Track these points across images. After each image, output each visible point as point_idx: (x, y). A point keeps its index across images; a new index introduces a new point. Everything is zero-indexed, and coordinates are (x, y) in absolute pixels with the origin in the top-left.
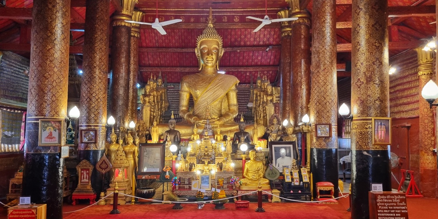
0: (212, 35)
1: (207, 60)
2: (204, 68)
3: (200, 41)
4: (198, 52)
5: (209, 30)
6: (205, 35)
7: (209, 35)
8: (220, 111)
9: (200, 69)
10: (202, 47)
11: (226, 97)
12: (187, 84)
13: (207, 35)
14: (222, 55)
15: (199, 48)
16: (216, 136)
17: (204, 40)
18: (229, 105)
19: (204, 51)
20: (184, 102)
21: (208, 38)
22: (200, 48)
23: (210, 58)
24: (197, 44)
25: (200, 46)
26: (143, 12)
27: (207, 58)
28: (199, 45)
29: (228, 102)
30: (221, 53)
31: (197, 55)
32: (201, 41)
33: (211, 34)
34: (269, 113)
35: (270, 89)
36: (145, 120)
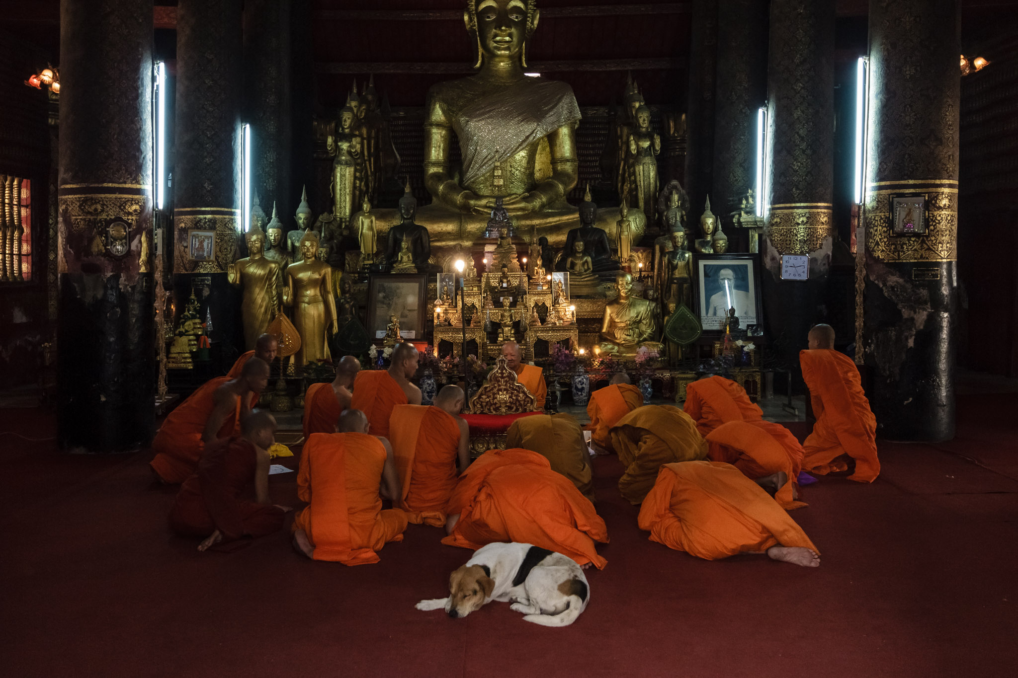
2: (489, 62)
10: (483, 6)
14: (536, 26)
19: (489, 17)
22: (476, 11)
23: (505, 36)
25: (478, 4)
27: (496, 35)
30: (532, 23)
34: (644, 181)
35: (644, 120)
36: (339, 200)
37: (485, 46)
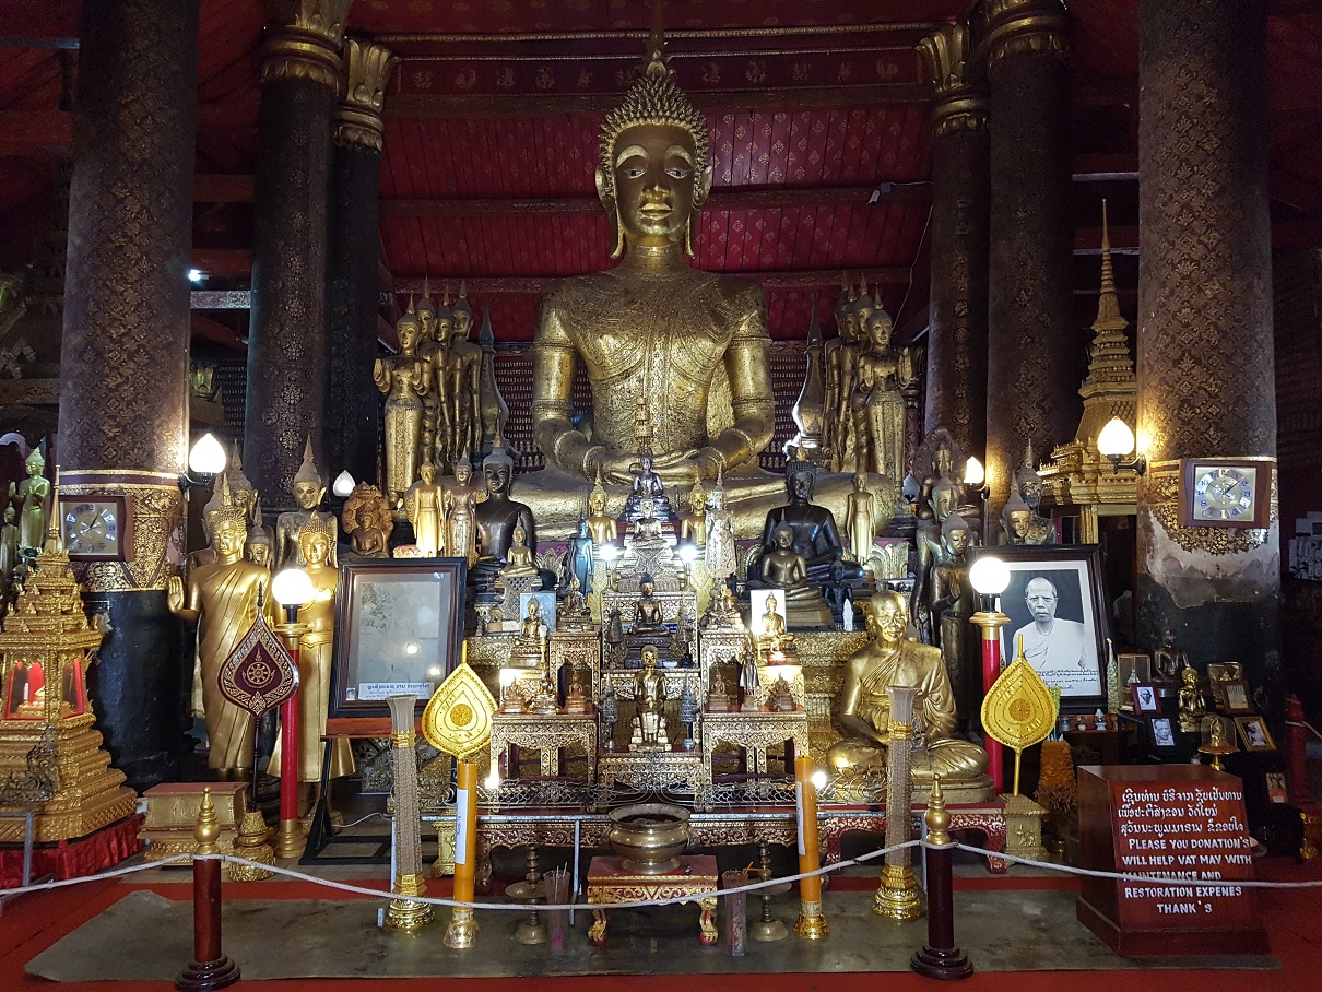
0: (663, 106)
1: (646, 212)
2: (634, 248)
3: (614, 135)
4: (606, 180)
5: (651, 86)
6: (636, 107)
7: (654, 106)
8: (702, 421)
9: (617, 253)
10: (624, 157)
11: (723, 367)
12: (564, 313)
13: (644, 106)
14: (707, 193)
15: (609, 163)
16: (685, 524)
17: (630, 125)
18: (737, 401)
19: (633, 173)
20: (553, 388)
21: (650, 116)
22: (614, 166)
23: (658, 202)
24: (603, 149)
25: (616, 155)
26: (394, 50)
27: (645, 201)
28: (610, 149)
29: (734, 387)
31: (601, 196)
32: (619, 130)
33: (660, 99)
34: (884, 430)
35: (883, 333)
36: (394, 462)
37: (628, 223)
